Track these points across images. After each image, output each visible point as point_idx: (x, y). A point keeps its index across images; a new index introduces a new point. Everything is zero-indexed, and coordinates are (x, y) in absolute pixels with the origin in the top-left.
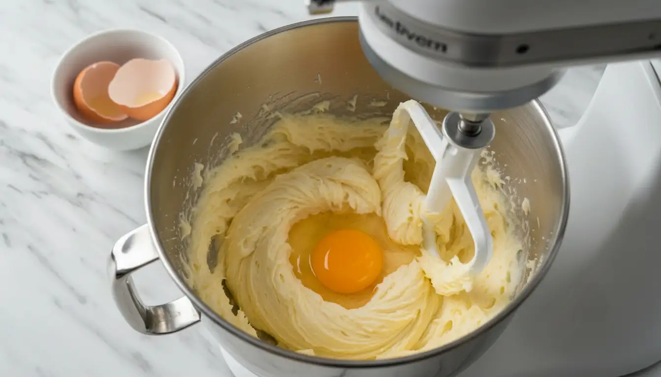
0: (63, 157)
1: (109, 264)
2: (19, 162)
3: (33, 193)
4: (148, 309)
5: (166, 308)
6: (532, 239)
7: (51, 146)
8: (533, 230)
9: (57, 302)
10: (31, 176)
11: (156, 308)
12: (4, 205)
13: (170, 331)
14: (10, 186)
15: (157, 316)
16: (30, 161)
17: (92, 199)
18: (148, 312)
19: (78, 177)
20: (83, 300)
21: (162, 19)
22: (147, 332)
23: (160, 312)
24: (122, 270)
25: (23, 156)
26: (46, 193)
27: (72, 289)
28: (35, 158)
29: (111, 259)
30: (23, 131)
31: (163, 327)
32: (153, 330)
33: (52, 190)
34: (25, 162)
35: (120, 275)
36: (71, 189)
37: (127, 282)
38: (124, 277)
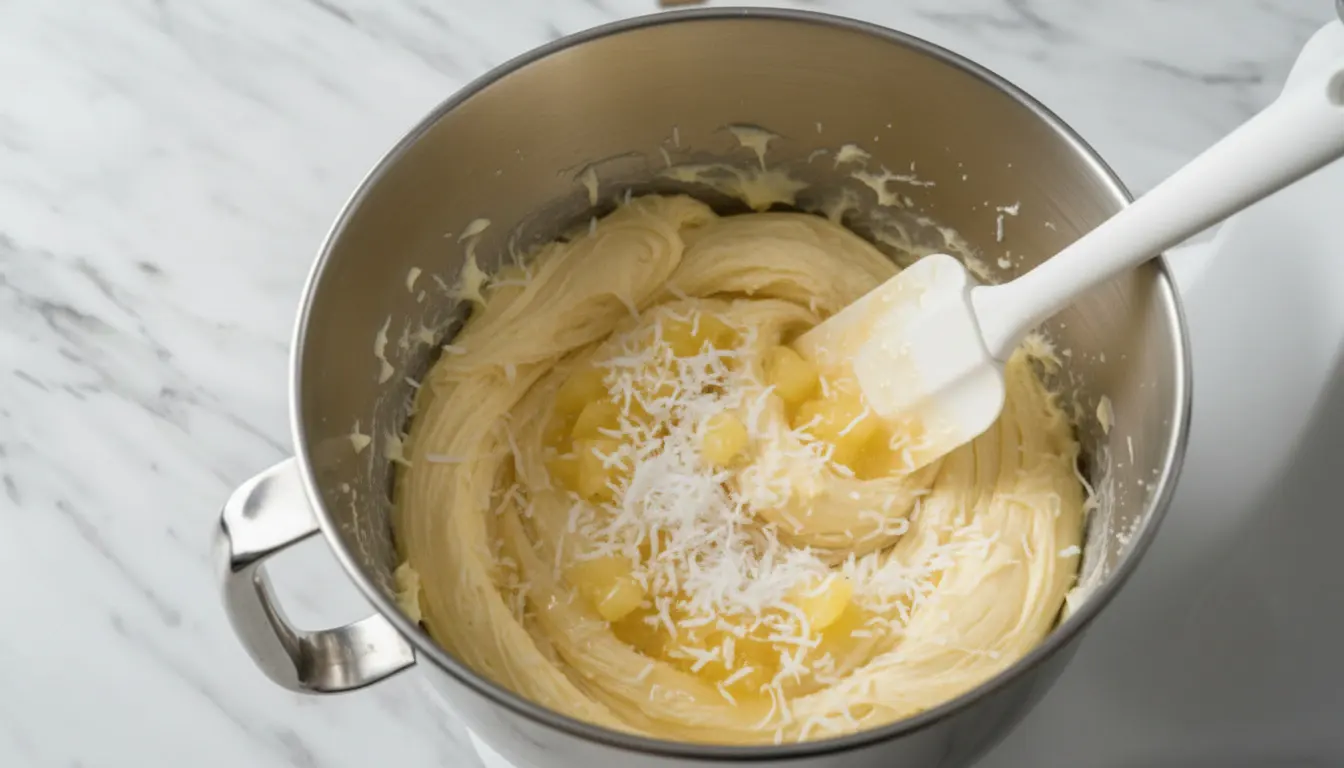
0: (131, 312)
1: (217, 541)
2: (39, 321)
3: (68, 389)
4: (304, 637)
5: (342, 635)
6: (1116, 485)
7: (106, 288)
8: (1120, 465)
9: (118, 623)
10: (64, 352)
11: (321, 636)
12: (6, 414)
13: (352, 684)
14: (20, 374)
15: (324, 653)
16: (63, 321)
17: (193, 401)
18: (304, 645)
19: (163, 354)
20: (173, 618)
21: (342, 15)
22: (302, 687)
23: (331, 644)
24: (246, 554)
25: (47, 308)
26: (95, 389)
27: (150, 594)
28: (71, 312)
29: (221, 530)
30: (48, 255)
31: (337, 677)
32: (315, 684)
33: (107, 383)
34: (51, 323)
35: (239, 564)
36: (149, 380)
37: (257, 579)
38: (248, 570)
